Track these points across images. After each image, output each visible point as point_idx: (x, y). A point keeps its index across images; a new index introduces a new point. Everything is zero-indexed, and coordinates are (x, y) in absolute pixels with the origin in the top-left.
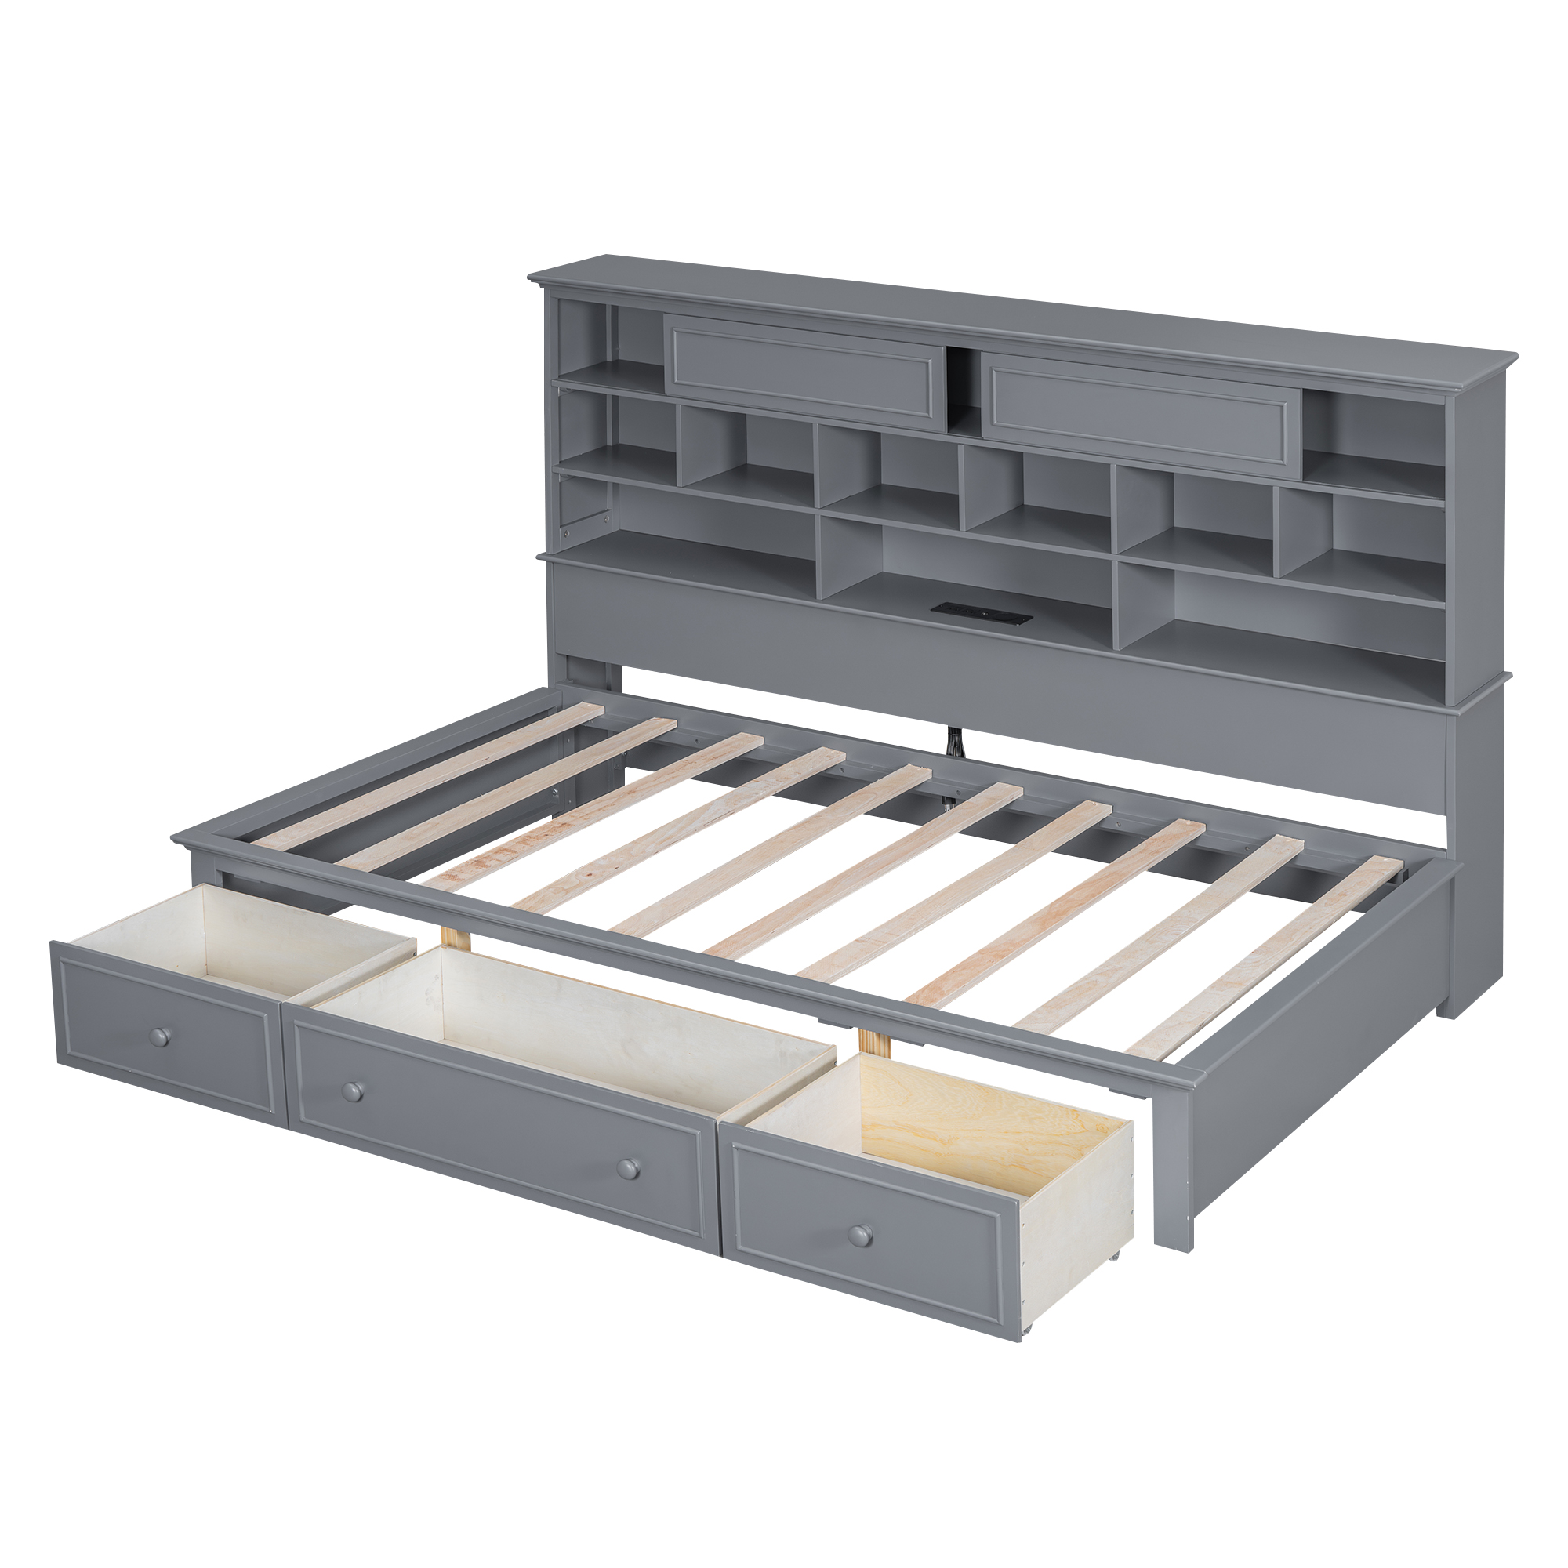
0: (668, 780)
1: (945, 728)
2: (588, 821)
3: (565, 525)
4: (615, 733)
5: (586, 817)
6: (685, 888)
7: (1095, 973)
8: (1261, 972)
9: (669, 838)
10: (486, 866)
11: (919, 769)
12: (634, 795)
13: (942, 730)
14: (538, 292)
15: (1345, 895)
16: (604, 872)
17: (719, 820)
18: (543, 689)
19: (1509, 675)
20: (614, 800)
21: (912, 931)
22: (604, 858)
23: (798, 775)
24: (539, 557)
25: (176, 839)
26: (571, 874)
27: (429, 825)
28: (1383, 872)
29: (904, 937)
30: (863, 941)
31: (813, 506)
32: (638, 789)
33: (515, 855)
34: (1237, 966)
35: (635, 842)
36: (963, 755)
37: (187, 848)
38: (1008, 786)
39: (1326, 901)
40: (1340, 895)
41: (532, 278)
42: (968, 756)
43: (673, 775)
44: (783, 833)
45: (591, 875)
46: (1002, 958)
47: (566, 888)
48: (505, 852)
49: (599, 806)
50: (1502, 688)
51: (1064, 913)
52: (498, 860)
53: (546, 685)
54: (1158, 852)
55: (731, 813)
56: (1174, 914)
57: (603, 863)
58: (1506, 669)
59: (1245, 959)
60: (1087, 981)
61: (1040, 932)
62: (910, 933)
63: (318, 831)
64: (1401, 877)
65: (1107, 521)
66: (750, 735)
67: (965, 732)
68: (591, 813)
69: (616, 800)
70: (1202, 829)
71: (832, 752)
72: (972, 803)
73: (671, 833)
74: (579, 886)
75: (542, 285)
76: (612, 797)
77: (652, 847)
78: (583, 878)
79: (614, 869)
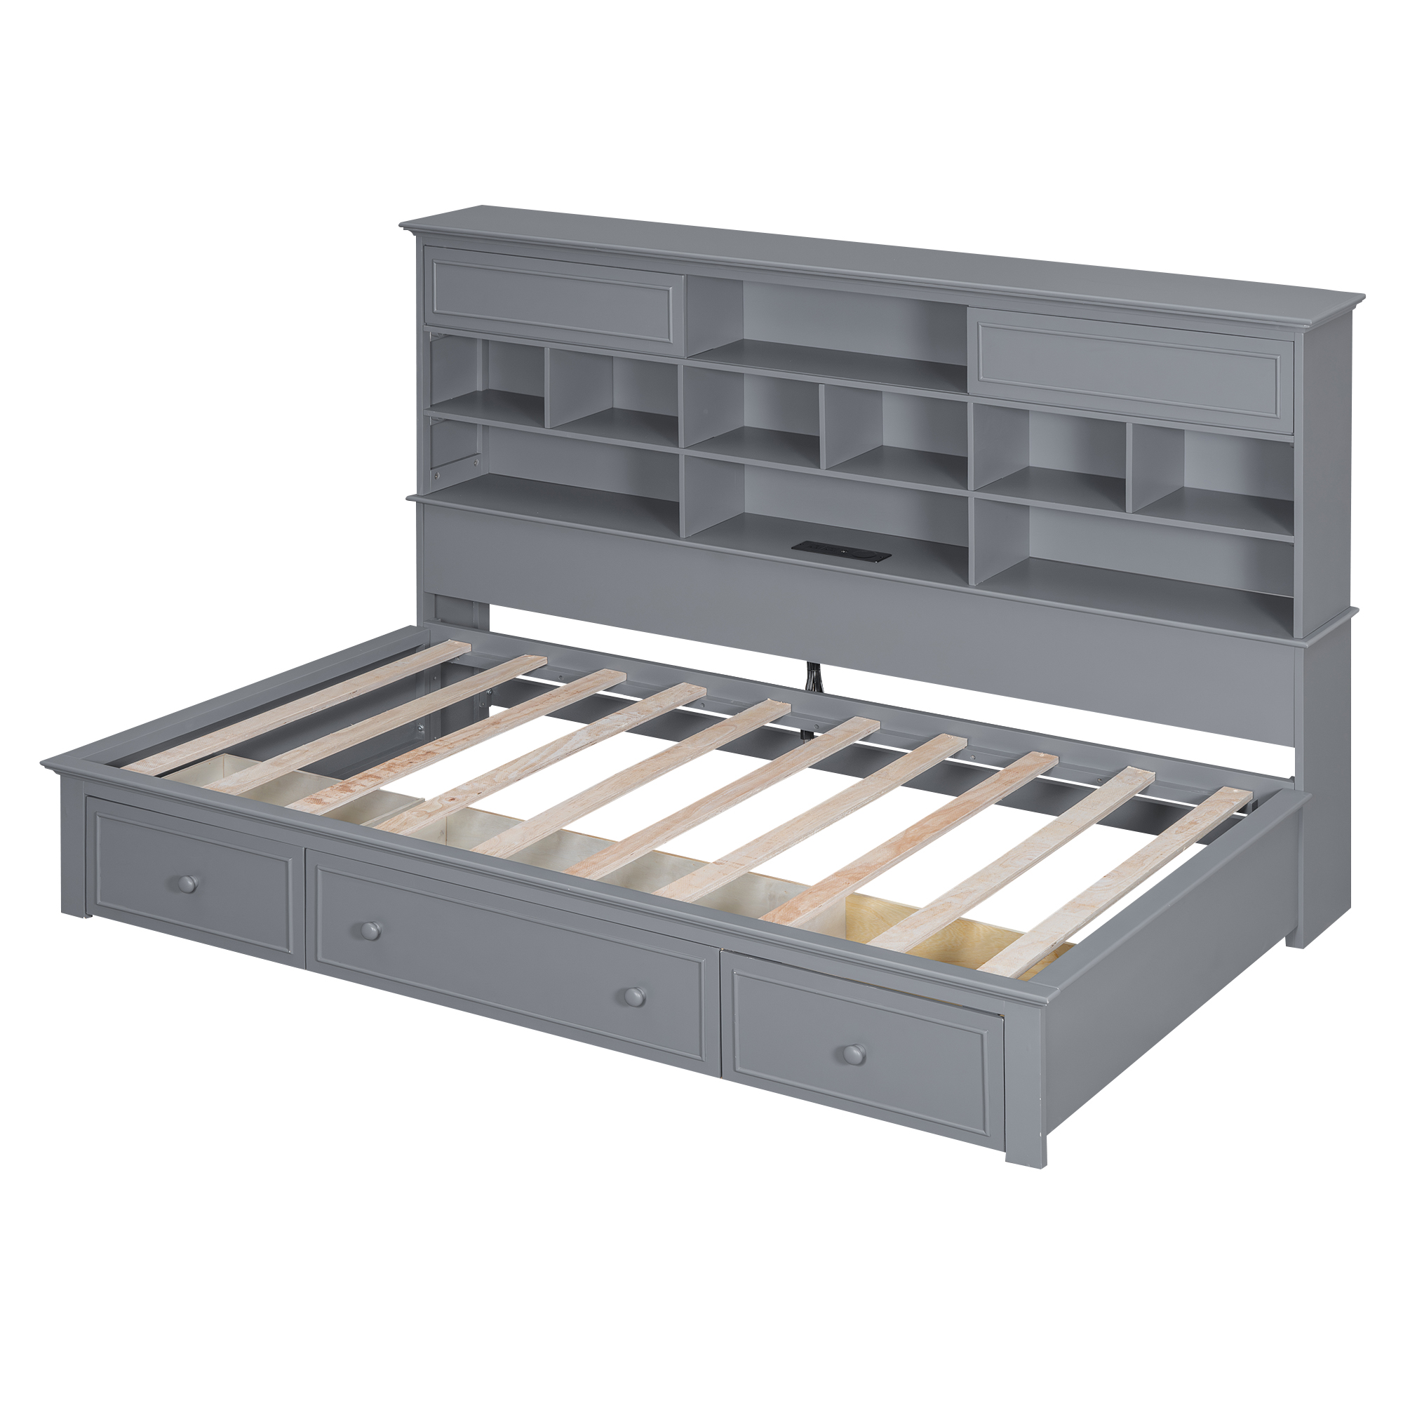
0: (532, 712)
1: (805, 663)
2: (453, 750)
3: (435, 468)
4: (482, 670)
5: (450, 747)
6: (547, 812)
7: (949, 894)
8: (1114, 895)
9: (531, 766)
10: (351, 791)
11: (779, 703)
12: (498, 726)
13: (802, 666)
14: (410, 239)
15: (1195, 823)
16: (466, 797)
17: (581, 750)
18: (410, 627)
19: (1356, 610)
21: (769, 855)
22: (467, 784)
23: (659, 709)
24: (409, 499)
25: (47, 764)
26: (434, 799)
27: (298, 753)
28: (1232, 802)
29: (761, 860)
30: (721, 863)
31: (677, 446)
32: (502, 720)
33: (380, 781)
34: (1089, 889)
35: (498, 769)
36: (821, 690)
37: (57, 772)
38: (865, 720)
39: (1176, 829)
40: (1191, 823)
41: (405, 226)
42: (826, 690)
43: (537, 708)
44: (644, 762)
45: (453, 799)
46: (858, 880)
47: (429, 811)
48: (370, 778)
49: (464, 736)
50: (1348, 623)
51: (919, 838)
52: (363, 786)
53: (415, 624)
54: (1011, 782)
55: (592, 743)
56: (1027, 840)
57: (466, 788)
58: (1352, 604)
59: (1097, 883)
60: (942, 903)
61: (896, 856)
62: (767, 856)
63: (187, 758)
64: (1250, 807)
65: (964, 461)
66: (613, 672)
67: (823, 667)
68: (455, 742)
69: (480, 731)
70: (1055, 761)
71: (694, 687)
72: (829, 735)
73: (533, 761)
74: (441, 809)
75: (414, 233)
76: (476, 728)
77: (514, 775)
78: (446, 802)
79: (476, 794)
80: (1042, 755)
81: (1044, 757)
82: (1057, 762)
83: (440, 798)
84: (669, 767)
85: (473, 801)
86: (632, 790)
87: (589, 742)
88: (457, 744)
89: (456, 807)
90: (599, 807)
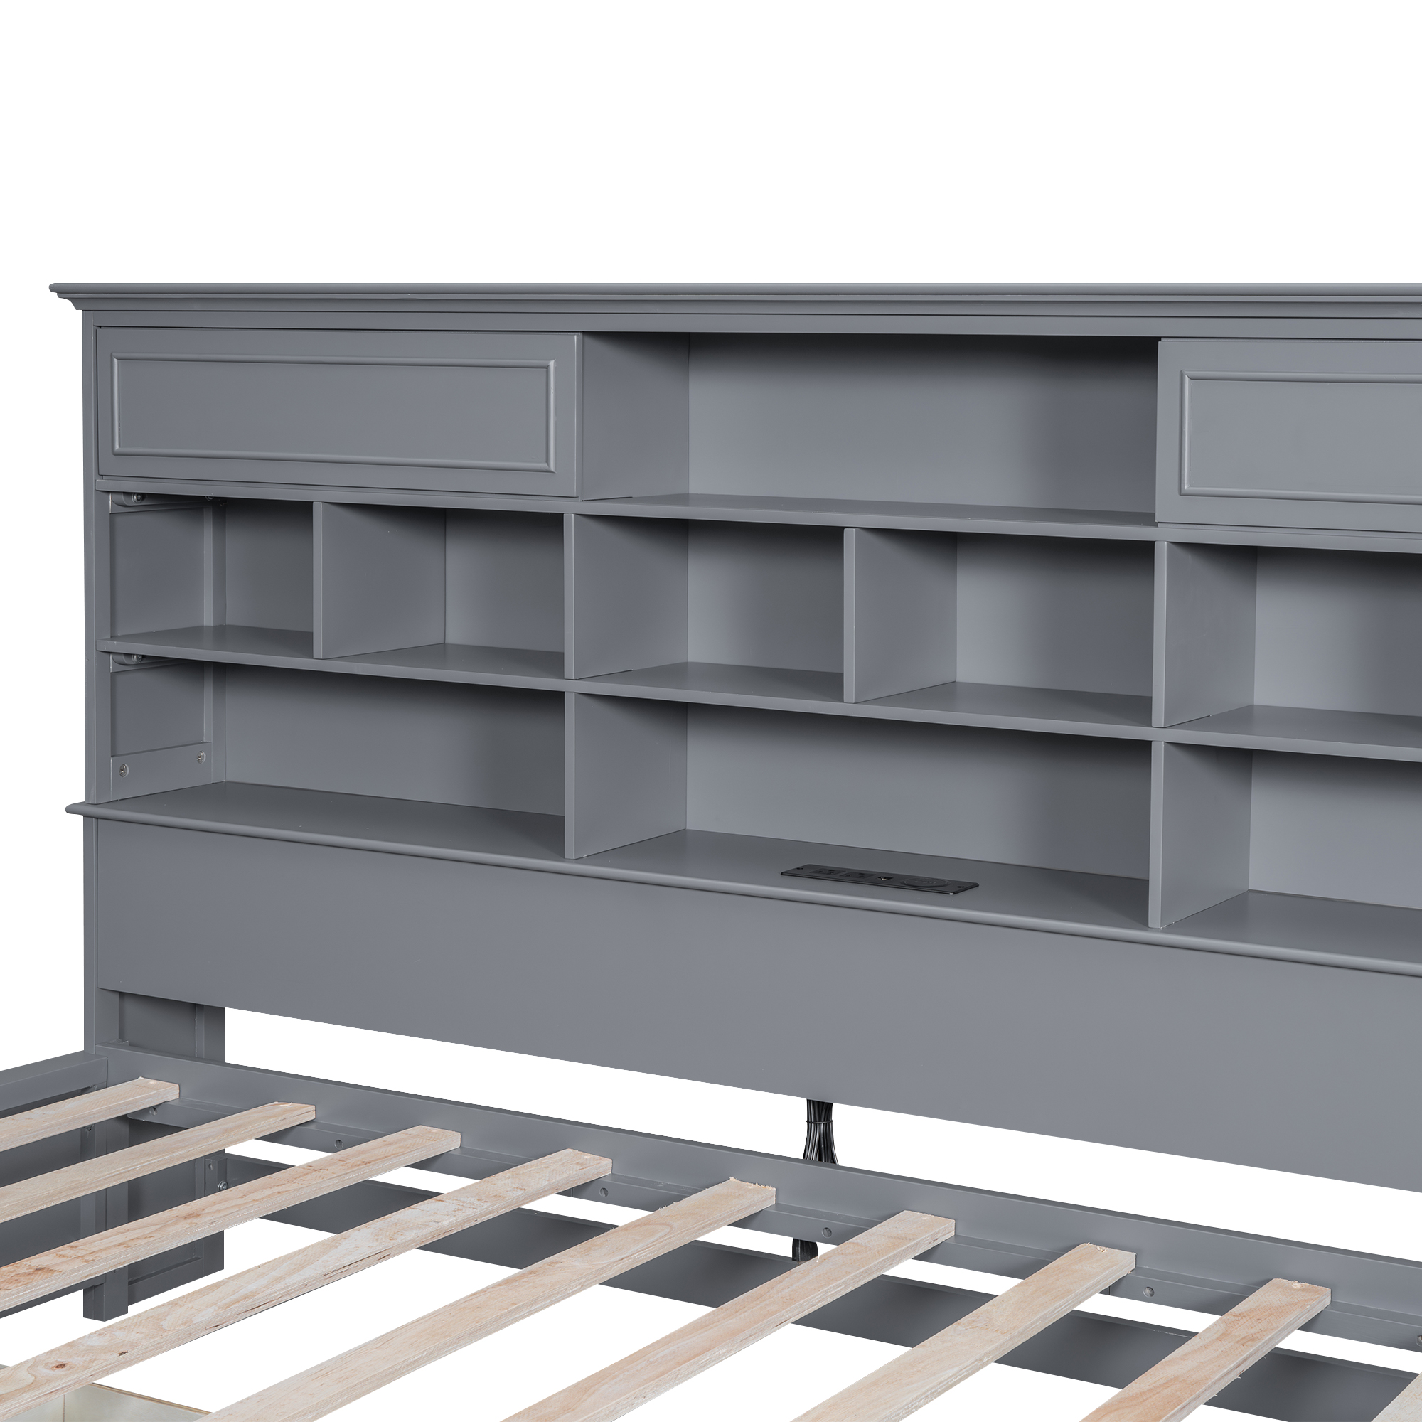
0: (269, 1196)
1: (803, 1102)
3: (119, 756)
5: (90, 1258)
11: (751, 1186)
12: (195, 1220)
13: (797, 1108)
14: (71, 318)
16: (92, 1361)
18: (74, 1055)
20: (154, 1228)
23: (519, 1193)
24: (71, 810)
31: (560, 674)
32: (206, 1211)
36: (832, 1160)
38: (925, 1217)
42: (844, 1160)
43: (280, 1189)
44: (483, 1291)
45: (62, 1366)
49: (121, 1239)
57: (97, 1343)
66: (435, 1130)
67: (839, 1111)
68: (98, 1252)
69: (157, 1230)
70: (1320, 1299)
71: (588, 1156)
72: (858, 1244)
73: (252, 1287)
74: (30, 1387)
75: (77, 302)
76: (151, 1225)
77: (207, 1315)
78: (44, 1371)
79: (116, 1355)
80: (1297, 1285)
81: (1303, 1290)
82: (1328, 1301)
83: (35, 1363)
84: (534, 1302)
85: (108, 1371)
86: (455, 1349)
87: (373, 1251)
88: (103, 1255)
89: (64, 1379)
90: (381, 1385)
